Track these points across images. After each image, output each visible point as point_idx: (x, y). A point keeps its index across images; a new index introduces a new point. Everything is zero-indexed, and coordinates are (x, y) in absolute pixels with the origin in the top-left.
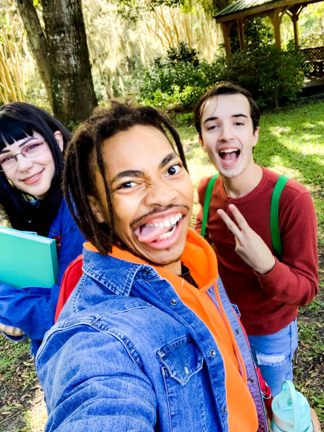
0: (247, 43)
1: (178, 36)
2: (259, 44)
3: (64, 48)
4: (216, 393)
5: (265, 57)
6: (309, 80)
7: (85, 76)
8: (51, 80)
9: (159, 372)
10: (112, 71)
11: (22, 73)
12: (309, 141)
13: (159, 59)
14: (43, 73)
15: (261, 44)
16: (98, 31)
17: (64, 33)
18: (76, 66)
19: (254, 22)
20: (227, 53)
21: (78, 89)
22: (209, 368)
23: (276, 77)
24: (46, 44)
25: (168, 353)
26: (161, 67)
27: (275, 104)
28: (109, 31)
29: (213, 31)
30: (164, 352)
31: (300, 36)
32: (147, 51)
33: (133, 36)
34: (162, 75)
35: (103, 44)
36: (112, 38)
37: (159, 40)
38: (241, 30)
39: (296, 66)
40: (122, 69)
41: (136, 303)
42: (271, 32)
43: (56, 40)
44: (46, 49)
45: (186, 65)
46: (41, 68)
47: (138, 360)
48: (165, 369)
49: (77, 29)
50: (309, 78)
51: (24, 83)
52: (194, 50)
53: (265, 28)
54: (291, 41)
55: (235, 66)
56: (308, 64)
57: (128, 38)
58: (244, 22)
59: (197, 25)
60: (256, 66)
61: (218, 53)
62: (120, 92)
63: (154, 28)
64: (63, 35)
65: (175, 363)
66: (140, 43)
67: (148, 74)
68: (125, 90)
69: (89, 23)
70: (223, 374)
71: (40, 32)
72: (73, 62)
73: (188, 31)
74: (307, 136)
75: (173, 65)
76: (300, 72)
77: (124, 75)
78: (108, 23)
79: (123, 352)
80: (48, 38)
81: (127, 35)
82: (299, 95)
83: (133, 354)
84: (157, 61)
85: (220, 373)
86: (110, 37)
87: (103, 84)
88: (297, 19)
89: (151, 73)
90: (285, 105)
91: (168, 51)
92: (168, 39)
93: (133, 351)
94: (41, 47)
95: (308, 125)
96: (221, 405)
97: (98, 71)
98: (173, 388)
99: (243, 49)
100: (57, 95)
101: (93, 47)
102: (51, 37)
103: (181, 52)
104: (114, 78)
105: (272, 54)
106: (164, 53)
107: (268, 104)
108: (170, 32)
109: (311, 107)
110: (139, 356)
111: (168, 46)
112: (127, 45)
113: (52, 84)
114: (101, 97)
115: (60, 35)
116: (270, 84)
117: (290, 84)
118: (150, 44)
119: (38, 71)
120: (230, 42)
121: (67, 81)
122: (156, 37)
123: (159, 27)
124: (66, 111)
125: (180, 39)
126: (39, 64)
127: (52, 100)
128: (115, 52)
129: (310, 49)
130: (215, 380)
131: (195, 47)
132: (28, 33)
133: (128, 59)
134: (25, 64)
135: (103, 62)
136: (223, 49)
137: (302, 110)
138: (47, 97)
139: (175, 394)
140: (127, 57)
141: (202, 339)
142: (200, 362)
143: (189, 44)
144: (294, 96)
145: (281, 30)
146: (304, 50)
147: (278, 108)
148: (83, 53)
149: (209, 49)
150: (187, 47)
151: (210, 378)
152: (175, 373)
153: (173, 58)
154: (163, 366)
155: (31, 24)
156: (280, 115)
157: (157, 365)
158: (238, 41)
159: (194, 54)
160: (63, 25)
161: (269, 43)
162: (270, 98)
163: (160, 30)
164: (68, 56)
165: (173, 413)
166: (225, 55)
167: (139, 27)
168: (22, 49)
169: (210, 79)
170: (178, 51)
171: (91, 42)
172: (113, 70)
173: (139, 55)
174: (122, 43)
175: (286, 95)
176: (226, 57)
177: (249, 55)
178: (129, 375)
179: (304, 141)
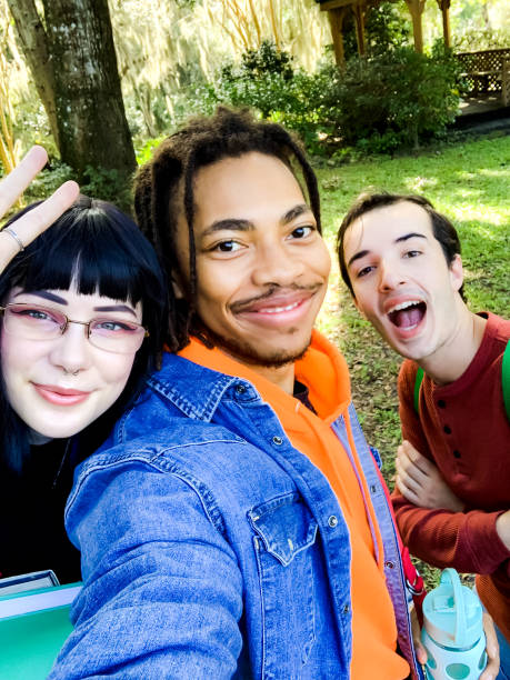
0: (369, 43)
1: (259, 32)
2: (387, 45)
3: (76, 47)
4: (334, 582)
5: (398, 67)
6: (467, 104)
7: (111, 94)
8: (56, 99)
9: (250, 543)
10: (154, 87)
11: (7, 87)
12: (466, 199)
13: (229, 68)
14: (42, 87)
15: (391, 47)
16: (130, 22)
17: (76, 22)
18: (96, 77)
19: (381, 10)
20: (337, 59)
21: (99, 115)
22: (325, 542)
23: (415, 99)
24: (45, 41)
25: (265, 515)
26: (232, 80)
27: (413, 142)
28: (148, 22)
29: (315, 24)
30: (258, 513)
31: (452, 33)
32: (210, 56)
33: (187, 31)
34: (235, 93)
35: (138, 42)
36: (153, 35)
37: (230, 38)
38: (359, 22)
39: (447, 81)
40: (170, 84)
41: (220, 435)
42: (407, 26)
43: (62, 34)
44: (47, 49)
45: (273, 78)
46: (38, 79)
47: (219, 521)
48: (260, 539)
49: (97, 15)
50: (466, 99)
51: (11, 105)
52: (285, 54)
53: (397, 19)
54: (439, 41)
55: (350, 80)
56: (464, 78)
57: (179, 34)
58: (364, 10)
59: (289, 14)
60: (384, 80)
61: (324, 60)
62: (167, 121)
63: (220, 18)
64: (73, 25)
65: (275, 531)
66: (198, 42)
67: (211, 92)
68: (176, 117)
69: (117, 8)
70: (348, 554)
71: (36, 21)
72: (91, 70)
73: (275, 23)
74: (464, 192)
75: (252, 77)
76: (453, 91)
77: (173, 93)
78: (146, 9)
79: (197, 508)
80: (50, 30)
81: (177, 29)
82: (450, 127)
83: (212, 513)
84: (227, 72)
85: (342, 551)
86: (150, 31)
87: (138, 108)
88: (449, 6)
89: (217, 91)
90: (429, 143)
91: (244, 56)
92: (243, 37)
93: (212, 508)
94: (38, 45)
95: (464, 175)
96: (341, 601)
97: (131, 88)
98: (271, 569)
99: (362, 53)
100: (66, 124)
101: (124, 48)
102: (55, 29)
103: (265, 57)
104: (156, 99)
105: (409, 62)
106: (237, 58)
107: (403, 141)
108: (247, 25)
109: (469, 147)
110: (221, 515)
111: (242, 47)
112: (178, 46)
113: (57, 106)
114: (137, 129)
115: (69, 25)
116: (406, 108)
117: (437, 110)
118: (215, 45)
119: (34, 85)
120: (342, 42)
121: (82, 100)
122: (225, 33)
123: (229, 17)
124: (81, 151)
125: (262, 36)
126: (35, 73)
127: (57, 131)
128: (158, 56)
129: (469, 54)
130: (335, 562)
131: (287, 49)
132: (17, 21)
133: (180, 69)
134: (13, 73)
135: (138, 72)
136: (331, 53)
137: (455, 152)
138: (48, 128)
139: (272, 579)
140: (178, 65)
141: (319, 498)
142: (311, 533)
143: (277, 45)
144: (443, 130)
145: (423, 24)
146: (460, 55)
147: (417, 147)
148: (106, 55)
149: (308, 53)
150: (274, 48)
151: (326, 559)
152: (274, 546)
153: (251, 66)
154: (257, 534)
155: (21, 8)
156: (420, 158)
157: (247, 532)
158: (355, 40)
159: (285, 60)
160: (73, 8)
161: (403, 44)
162: (405, 132)
163: (230, 21)
164: (83, 60)
165: (268, 608)
166: (335, 62)
167: (196, 16)
168: (8, 49)
169: (310, 101)
170: (259, 55)
171: (120, 40)
172: (155, 84)
173: (198, 62)
174: (170, 42)
175: (431, 127)
176: (336, 66)
177: (371, 62)
178: (205, 543)
179: (459, 199)
